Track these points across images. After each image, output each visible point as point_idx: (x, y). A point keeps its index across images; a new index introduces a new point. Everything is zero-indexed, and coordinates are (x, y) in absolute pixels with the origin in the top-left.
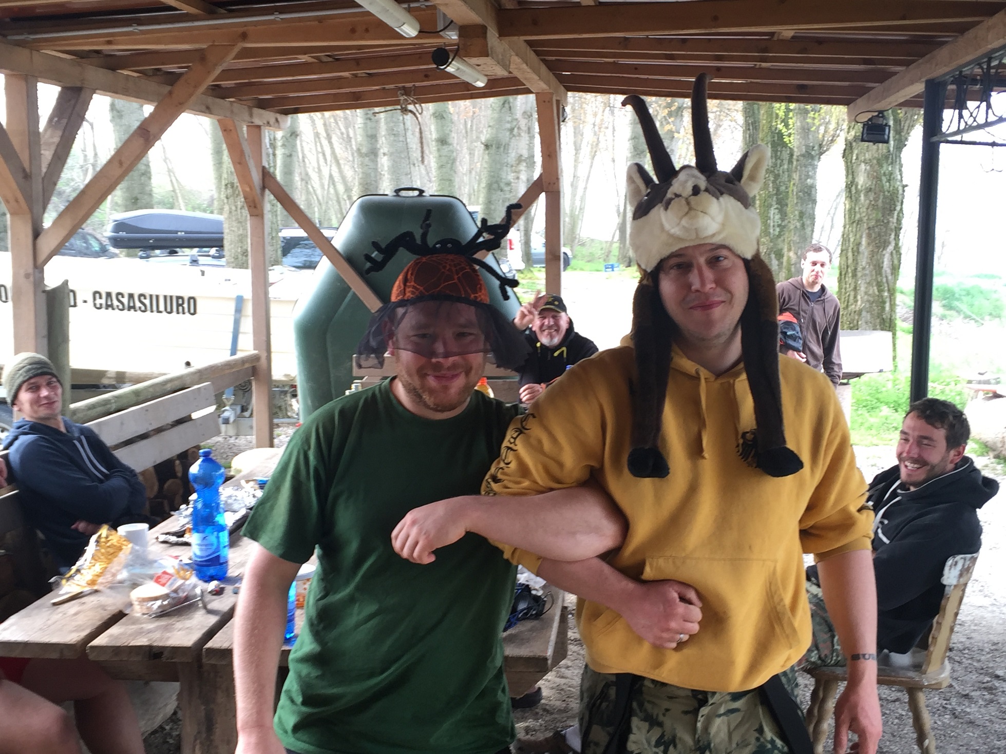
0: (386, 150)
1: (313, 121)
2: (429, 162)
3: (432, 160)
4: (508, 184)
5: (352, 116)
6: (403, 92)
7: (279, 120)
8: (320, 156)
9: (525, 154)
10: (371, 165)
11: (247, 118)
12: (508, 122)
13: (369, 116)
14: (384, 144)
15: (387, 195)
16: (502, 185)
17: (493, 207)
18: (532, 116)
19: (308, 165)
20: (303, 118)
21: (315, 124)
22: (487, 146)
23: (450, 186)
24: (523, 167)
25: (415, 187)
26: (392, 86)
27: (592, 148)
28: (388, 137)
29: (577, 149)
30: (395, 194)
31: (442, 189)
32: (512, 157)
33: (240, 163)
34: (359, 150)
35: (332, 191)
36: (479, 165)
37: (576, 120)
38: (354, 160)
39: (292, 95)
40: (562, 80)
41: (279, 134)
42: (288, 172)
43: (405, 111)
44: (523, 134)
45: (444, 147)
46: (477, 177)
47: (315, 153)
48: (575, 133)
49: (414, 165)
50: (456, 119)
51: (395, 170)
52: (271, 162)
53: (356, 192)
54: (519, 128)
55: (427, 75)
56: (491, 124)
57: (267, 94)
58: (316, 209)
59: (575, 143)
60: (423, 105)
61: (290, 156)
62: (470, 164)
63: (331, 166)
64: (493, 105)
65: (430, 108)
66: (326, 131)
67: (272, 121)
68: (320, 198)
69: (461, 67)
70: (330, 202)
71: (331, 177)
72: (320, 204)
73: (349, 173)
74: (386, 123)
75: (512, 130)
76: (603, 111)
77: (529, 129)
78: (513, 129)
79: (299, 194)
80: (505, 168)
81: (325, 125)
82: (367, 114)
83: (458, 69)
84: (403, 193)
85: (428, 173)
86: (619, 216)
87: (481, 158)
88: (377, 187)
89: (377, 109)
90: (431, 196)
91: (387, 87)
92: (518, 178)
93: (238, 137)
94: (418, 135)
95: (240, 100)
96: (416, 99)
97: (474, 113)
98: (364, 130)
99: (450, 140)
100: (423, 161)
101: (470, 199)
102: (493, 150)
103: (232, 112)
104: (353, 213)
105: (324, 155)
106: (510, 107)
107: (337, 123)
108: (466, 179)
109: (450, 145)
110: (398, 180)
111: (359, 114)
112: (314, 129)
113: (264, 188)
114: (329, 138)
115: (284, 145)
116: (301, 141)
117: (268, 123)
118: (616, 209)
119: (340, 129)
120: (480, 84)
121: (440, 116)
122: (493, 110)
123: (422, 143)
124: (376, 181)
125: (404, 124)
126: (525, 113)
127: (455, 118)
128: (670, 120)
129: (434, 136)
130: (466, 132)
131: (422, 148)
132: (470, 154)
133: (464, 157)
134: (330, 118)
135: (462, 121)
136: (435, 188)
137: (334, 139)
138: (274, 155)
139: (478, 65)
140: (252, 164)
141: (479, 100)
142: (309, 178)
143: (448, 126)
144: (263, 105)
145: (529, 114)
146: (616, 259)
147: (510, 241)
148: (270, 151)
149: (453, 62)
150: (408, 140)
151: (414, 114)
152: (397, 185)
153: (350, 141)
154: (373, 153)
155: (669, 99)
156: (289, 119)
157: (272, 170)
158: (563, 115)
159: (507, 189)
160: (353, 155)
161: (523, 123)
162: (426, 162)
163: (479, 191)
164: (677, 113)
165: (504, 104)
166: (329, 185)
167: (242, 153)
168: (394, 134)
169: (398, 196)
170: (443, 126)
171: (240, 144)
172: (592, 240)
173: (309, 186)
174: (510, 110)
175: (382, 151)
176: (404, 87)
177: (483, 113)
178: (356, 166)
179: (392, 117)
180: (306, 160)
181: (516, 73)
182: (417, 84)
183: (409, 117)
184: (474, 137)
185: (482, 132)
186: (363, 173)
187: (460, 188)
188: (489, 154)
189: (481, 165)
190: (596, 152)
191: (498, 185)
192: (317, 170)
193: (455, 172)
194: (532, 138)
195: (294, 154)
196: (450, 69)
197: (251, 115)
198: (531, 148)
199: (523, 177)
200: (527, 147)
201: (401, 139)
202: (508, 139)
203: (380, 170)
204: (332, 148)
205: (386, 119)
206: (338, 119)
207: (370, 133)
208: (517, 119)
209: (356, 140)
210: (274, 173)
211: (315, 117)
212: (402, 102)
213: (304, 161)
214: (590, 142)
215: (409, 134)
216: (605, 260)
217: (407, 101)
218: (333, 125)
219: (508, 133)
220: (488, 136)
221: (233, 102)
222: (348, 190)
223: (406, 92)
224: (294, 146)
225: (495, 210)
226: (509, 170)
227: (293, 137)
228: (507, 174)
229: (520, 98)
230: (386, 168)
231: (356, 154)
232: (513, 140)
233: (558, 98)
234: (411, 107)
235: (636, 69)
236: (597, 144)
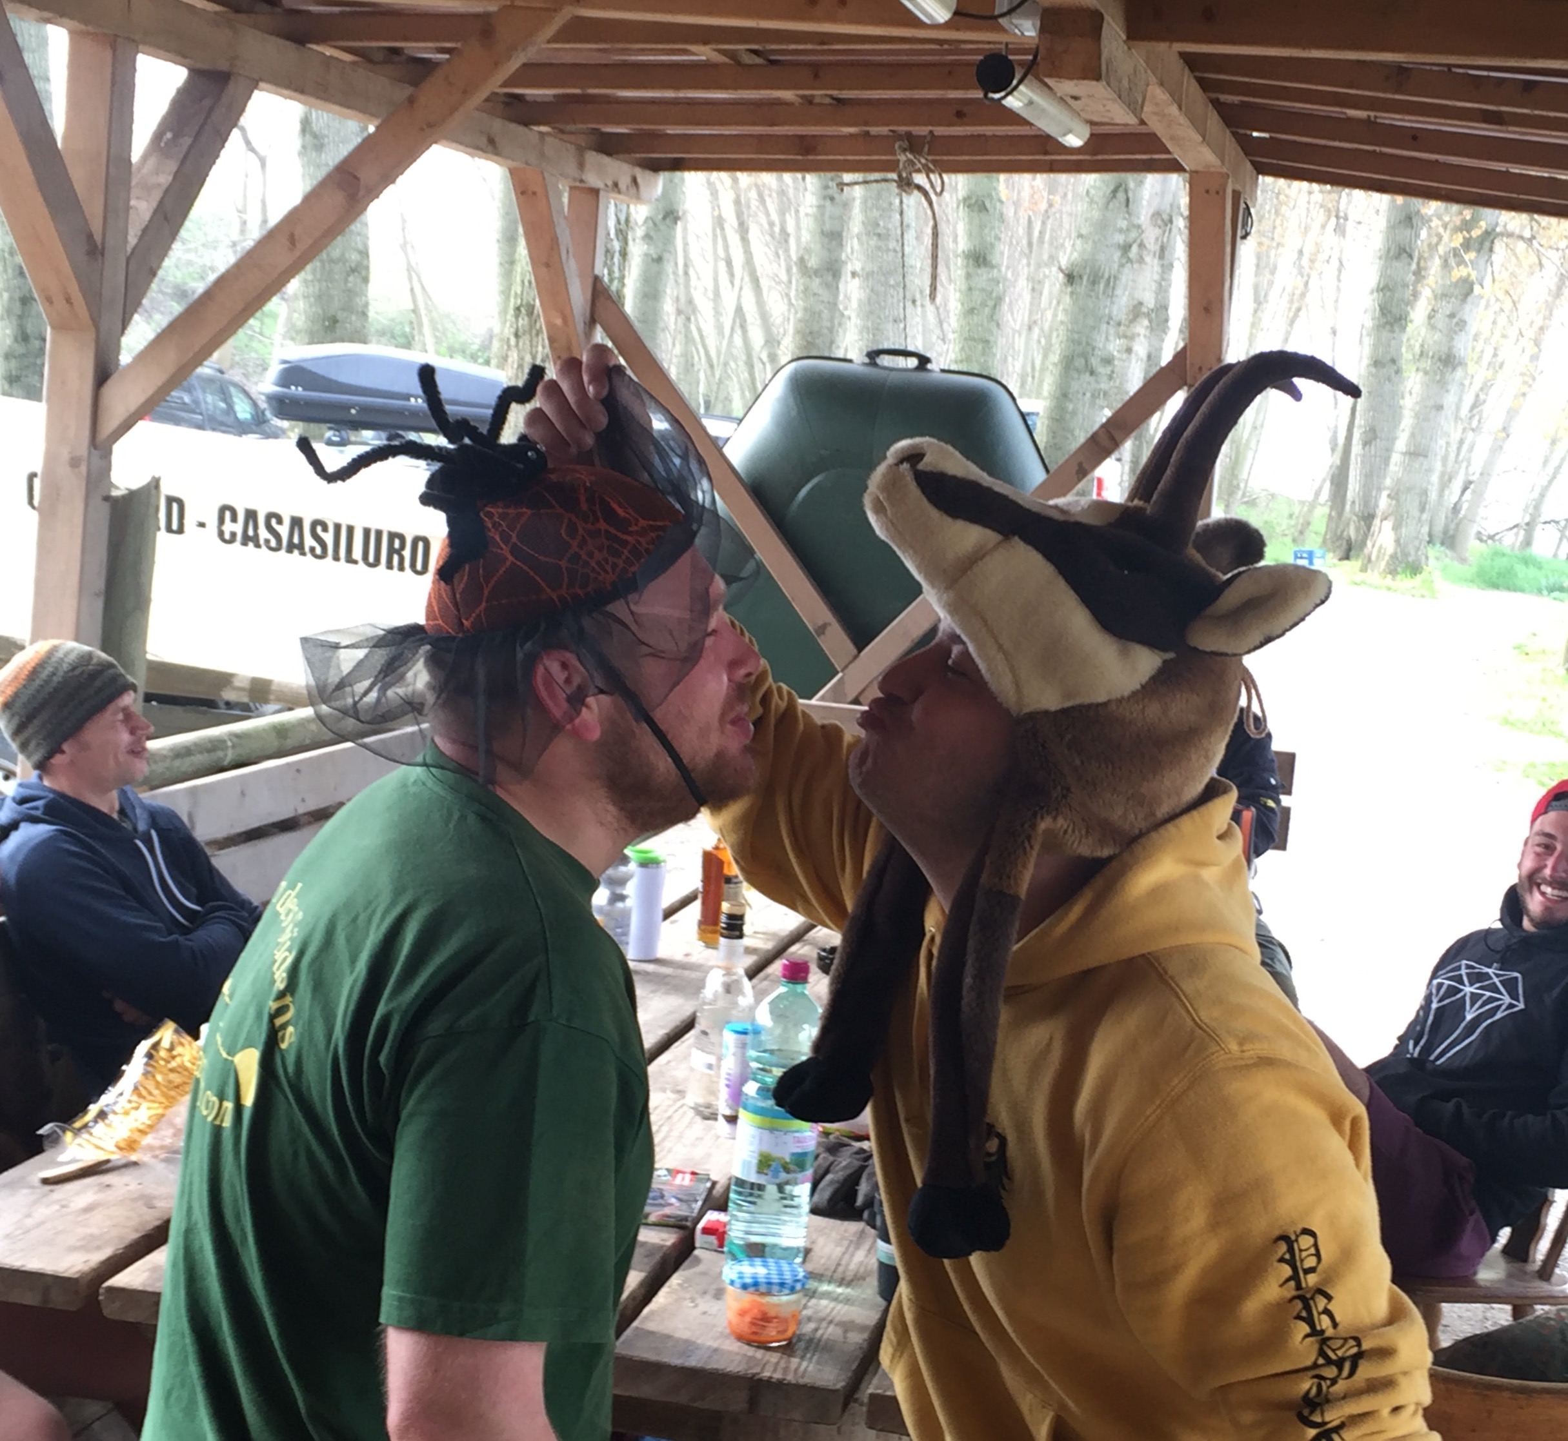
0: (857, 266)
1: (714, 193)
2: (946, 302)
3: (952, 296)
4: (1108, 361)
5: (796, 189)
6: (906, 144)
7: (639, 180)
8: (722, 265)
9: (1149, 300)
10: (825, 295)
11: (571, 168)
12: (1121, 231)
13: (830, 192)
14: (854, 254)
15: (850, 361)
16: (1094, 362)
17: (1070, 407)
18: (1171, 221)
19: (694, 281)
20: (693, 182)
21: (717, 199)
22: (1071, 278)
23: (983, 354)
24: (1141, 327)
25: (911, 348)
26: (884, 130)
27: (1291, 302)
28: (864, 238)
29: (1259, 301)
30: (867, 360)
31: (968, 359)
32: (1120, 305)
33: (547, 265)
34: (802, 260)
35: (738, 340)
36: (1049, 315)
37: (1264, 240)
38: (790, 282)
39: (671, 130)
40: (1248, 147)
41: (640, 212)
42: (651, 293)
43: (906, 184)
44: (1148, 259)
45: (979, 271)
46: (1043, 341)
47: (710, 258)
48: (1258, 266)
49: (914, 302)
50: (1011, 214)
51: (873, 310)
52: (616, 269)
53: (787, 348)
54: (1141, 246)
55: (961, 112)
56: (1084, 232)
57: (618, 123)
58: (702, 376)
59: (1256, 287)
60: (945, 176)
61: (659, 260)
62: (1031, 312)
63: (741, 288)
64: (1092, 192)
65: (959, 184)
66: (739, 215)
67: (625, 181)
68: (713, 354)
69: (1036, 98)
70: (732, 364)
71: (739, 310)
72: (712, 366)
73: (777, 307)
74: (865, 209)
75: (1126, 248)
76: (1323, 227)
77: (1163, 249)
78: (1130, 246)
79: (670, 341)
80: (1104, 327)
81: (737, 202)
82: (826, 187)
83: (1031, 103)
84: (886, 361)
85: (941, 323)
86: (1333, 450)
87: (1055, 302)
88: (832, 342)
89: (847, 177)
90: (943, 371)
91: (874, 130)
92: (1129, 350)
93: (550, 208)
94: (928, 240)
95: (562, 131)
96: (934, 162)
97: (1051, 205)
98: (816, 219)
99: (995, 259)
100: (933, 296)
101: (1023, 385)
102: (1082, 287)
103: (542, 155)
104: (777, 390)
105: (729, 263)
106: (1128, 200)
107: (762, 200)
108: (1020, 343)
109: (993, 267)
110: (877, 330)
111: (809, 186)
112: (713, 209)
113: (592, 321)
114: (743, 229)
115: (648, 237)
116: (685, 229)
117: (616, 185)
118: (1330, 434)
119: (768, 214)
120: (1074, 141)
121: (978, 205)
122: (1092, 201)
123: (935, 257)
124: (831, 330)
125: (901, 214)
126: (1157, 214)
127: (1009, 212)
128: (1467, 257)
129: (963, 245)
130: (1030, 244)
131: (935, 266)
132: (1033, 290)
133: (1020, 295)
134: (749, 188)
135: (1024, 222)
136: (952, 356)
137: (754, 234)
138: (624, 254)
139: (1076, 98)
140: (572, 267)
141: (1063, 178)
142: (695, 310)
143: (993, 228)
144: (608, 146)
145: (1165, 217)
146: (1320, 540)
147: (1100, 481)
148: (617, 245)
149: (1022, 87)
150: (907, 249)
151: (926, 194)
152: (874, 341)
153: (786, 241)
154: (832, 270)
155: (1468, 213)
156: (661, 181)
157: (614, 286)
158: (1245, 224)
159: (1103, 370)
160: (789, 270)
161: (1151, 235)
162: (938, 299)
163: (1043, 369)
164: (1482, 244)
165: (1115, 192)
166: (733, 329)
167: (554, 243)
168: (879, 235)
169: (873, 364)
170: (982, 227)
171: (552, 224)
172: (1273, 496)
173: (693, 327)
174: (1127, 205)
175: (849, 268)
176: (909, 136)
177: (1067, 208)
178: (793, 294)
179: (879, 196)
180: (691, 272)
181: (1156, 126)
182: (940, 131)
183: (913, 200)
184: (1045, 257)
185: (1063, 245)
186: (806, 309)
187: (1005, 360)
188: (1072, 293)
189: (1055, 315)
190: (1299, 310)
191: (1086, 361)
192: (711, 295)
193: (998, 325)
194: (1167, 268)
195: (666, 256)
196: (1013, 102)
197: (581, 165)
198: (1162, 289)
199: (1141, 348)
200: (1154, 286)
201: (892, 244)
202: (1116, 266)
203: (841, 307)
204: (748, 252)
205: (865, 201)
206: (767, 192)
207: (828, 227)
208: (1139, 227)
209: (798, 239)
210: (620, 295)
211: (719, 186)
212: (901, 165)
213: (686, 273)
214: (1289, 290)
215: (910, 236)
216: (1294, 541)
217: (913, 164)
218: (754, 203)
219: (1117, 255)
220: (1075, 255)
221: (548, 134)
222: (771, 341)
223: (914, 145)
224: (669, 241)
225: (1074, 413)
226: (1112, 331)
227: (668, 221)
228: (1107, 339)
229: (1152, 181)
230: (854, 304)
231: (795, 269)
232: (1127, 269)
233: (1238, 188)
234: (920, 179)
235: (1415, 138)
236: (1303, 295)
